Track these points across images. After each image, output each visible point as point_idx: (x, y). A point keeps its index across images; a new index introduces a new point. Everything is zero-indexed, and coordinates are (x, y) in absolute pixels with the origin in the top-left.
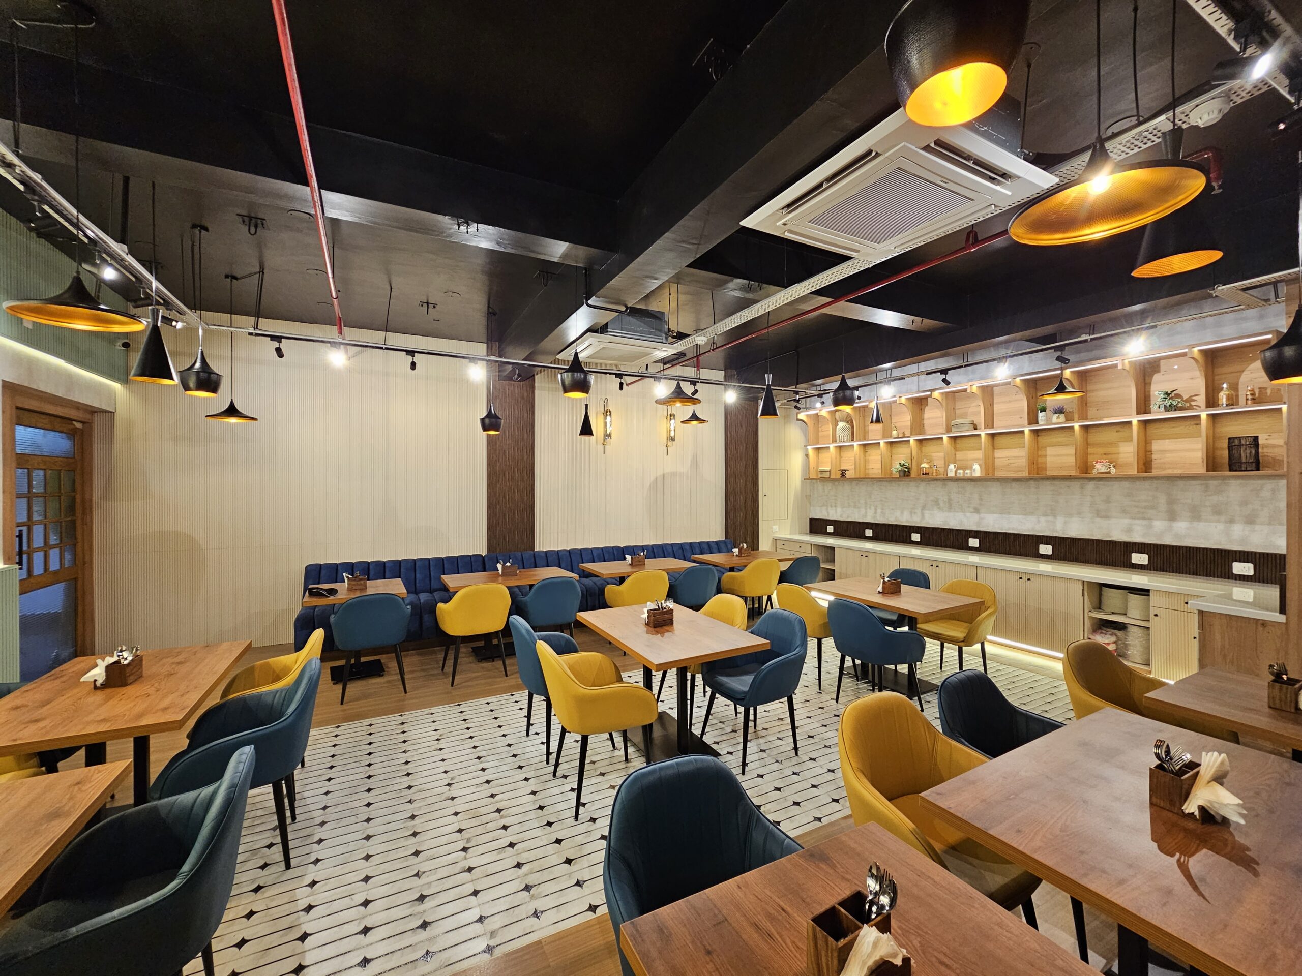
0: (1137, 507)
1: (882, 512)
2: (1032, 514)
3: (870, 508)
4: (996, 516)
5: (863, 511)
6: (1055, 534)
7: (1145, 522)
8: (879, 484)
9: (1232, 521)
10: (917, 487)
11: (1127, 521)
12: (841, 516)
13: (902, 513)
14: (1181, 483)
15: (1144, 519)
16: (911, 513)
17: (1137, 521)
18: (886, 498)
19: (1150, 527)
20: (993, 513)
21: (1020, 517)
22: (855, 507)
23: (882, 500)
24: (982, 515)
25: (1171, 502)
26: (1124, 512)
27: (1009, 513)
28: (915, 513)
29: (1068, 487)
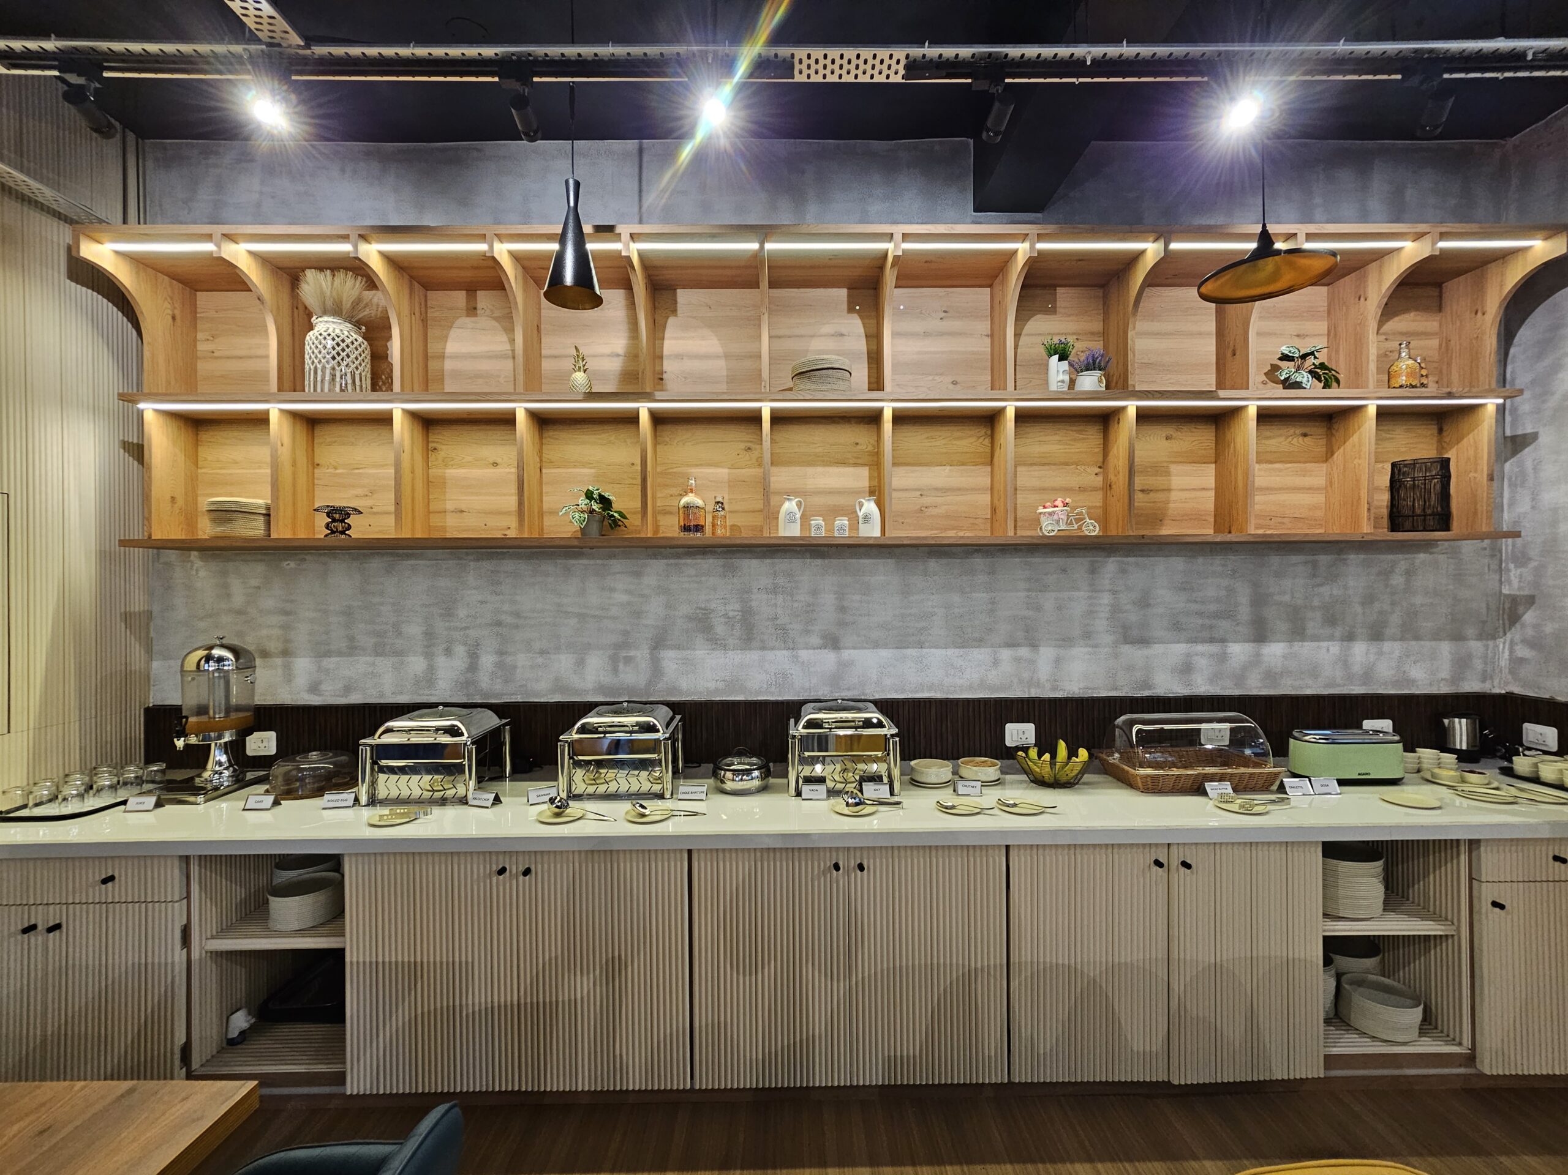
0: (1200, 614)
1: (499, 665)
2: (980, 642)
3: (448, 652)
4: (885, 654)
5: (417, 664)
6: (1034, 693)
7: (1214, 648)
8: (487, 565)
9: (1350, 637)
10: (638, 574)
11: (1181, 648)
12: (314, 688)
13: (581, 663)
14: (1275, 560)
15: (1212, 640)
16: (614, 660)
17: (1200, 648)
18: (517, 615)
19: (1223, 658)
20: (876, 645)
21: (950, 652)
22: (379, 651)
23: (499, 624)
24: (847, 654)
25: (1259, 601)
26: (1177, 627)
27: (921, 645)
28: (628, 660)
29: (1064, 571)
